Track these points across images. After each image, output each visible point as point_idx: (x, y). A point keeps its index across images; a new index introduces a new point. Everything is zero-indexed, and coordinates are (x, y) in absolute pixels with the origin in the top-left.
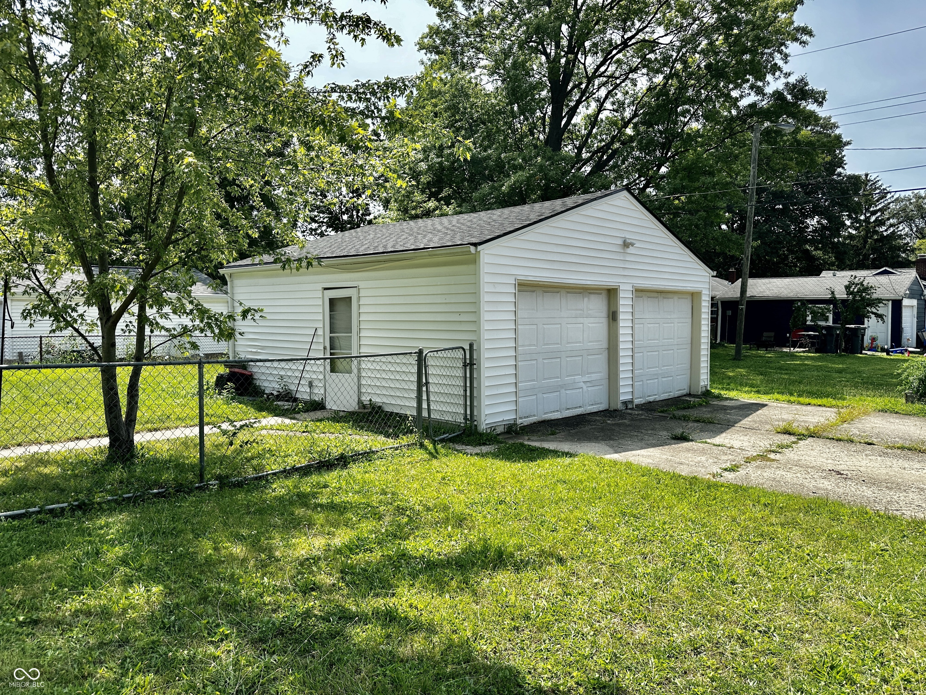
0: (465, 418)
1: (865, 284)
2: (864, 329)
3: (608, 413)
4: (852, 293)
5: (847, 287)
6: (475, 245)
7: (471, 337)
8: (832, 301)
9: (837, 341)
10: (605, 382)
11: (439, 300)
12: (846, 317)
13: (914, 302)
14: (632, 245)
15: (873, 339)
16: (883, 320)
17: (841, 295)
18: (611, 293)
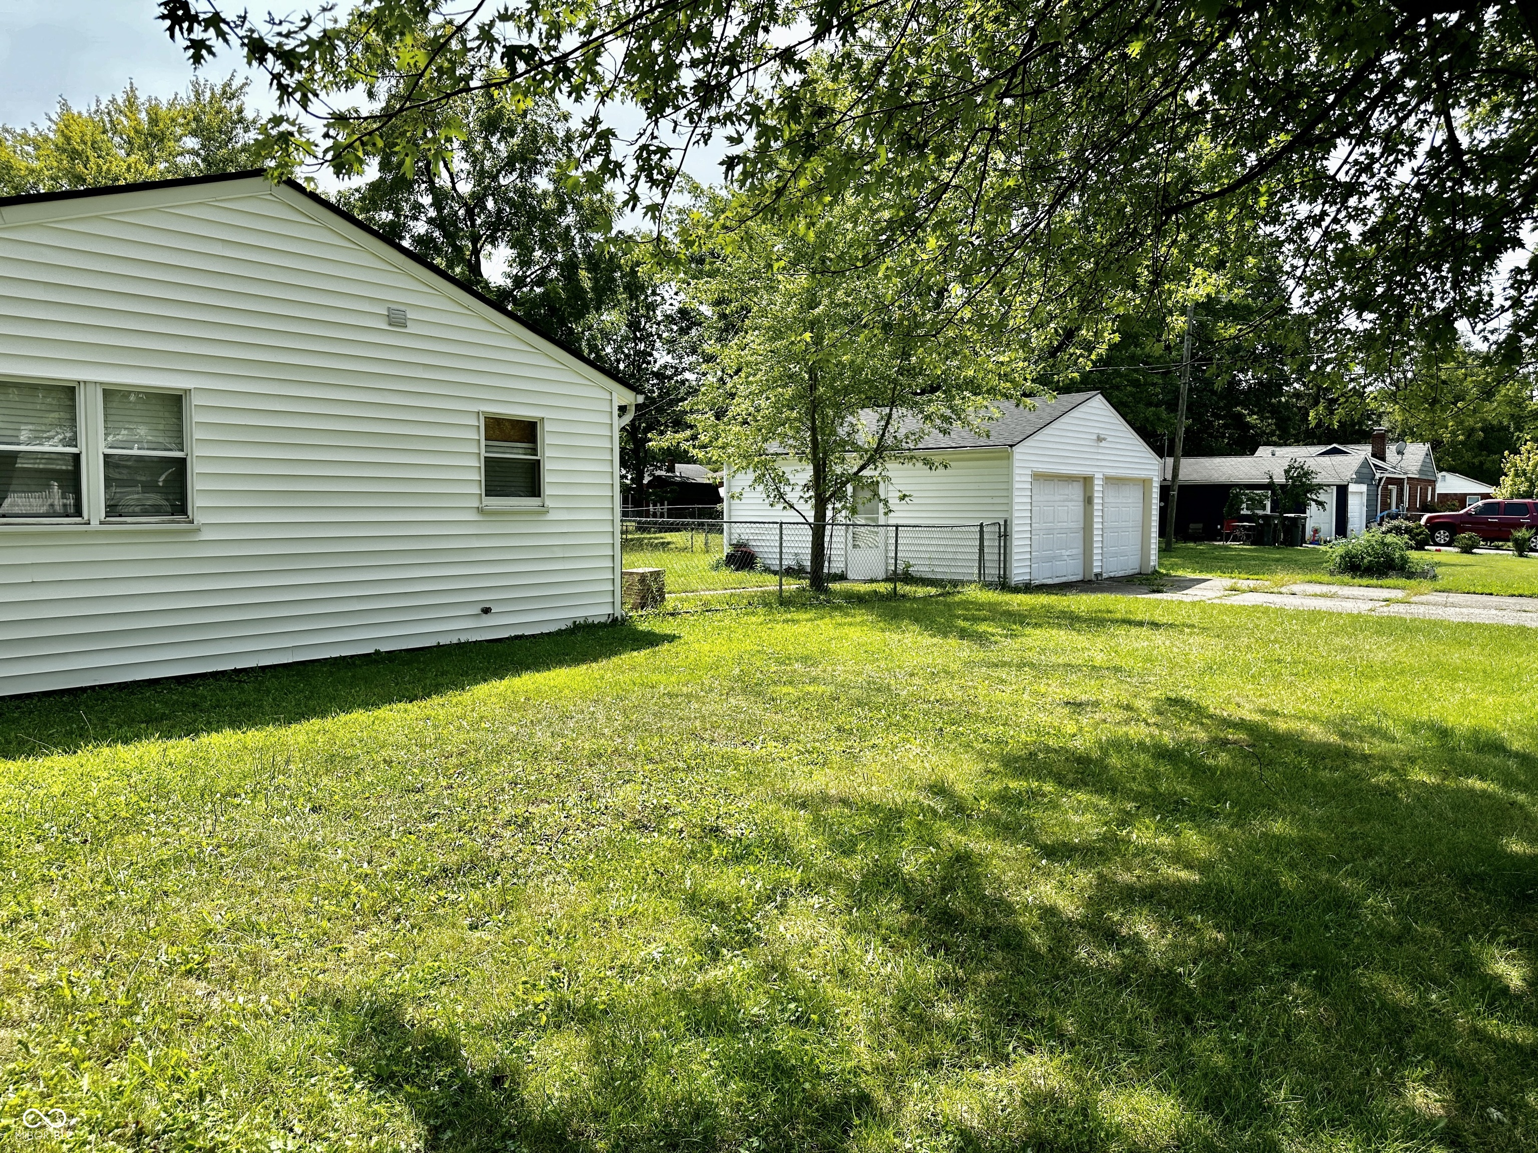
0: (999, 577)
1: (1305, 467)
2: (1305, 518)
3: (1082, 581)
4: (1291, 478)
5: (1287, 472)
6: (1011, 446)
7: (1005, 515)
8: (1270, 486)
9: (1275, 531)
10: (1081, 556)
11: (972, 486)
12: (1285, 505)
13: (1364, 488)
14: (1104, 439)
15: (1316, 531)
16: (1324, 508)
17: (1280, 479)
18: (1087, 481)
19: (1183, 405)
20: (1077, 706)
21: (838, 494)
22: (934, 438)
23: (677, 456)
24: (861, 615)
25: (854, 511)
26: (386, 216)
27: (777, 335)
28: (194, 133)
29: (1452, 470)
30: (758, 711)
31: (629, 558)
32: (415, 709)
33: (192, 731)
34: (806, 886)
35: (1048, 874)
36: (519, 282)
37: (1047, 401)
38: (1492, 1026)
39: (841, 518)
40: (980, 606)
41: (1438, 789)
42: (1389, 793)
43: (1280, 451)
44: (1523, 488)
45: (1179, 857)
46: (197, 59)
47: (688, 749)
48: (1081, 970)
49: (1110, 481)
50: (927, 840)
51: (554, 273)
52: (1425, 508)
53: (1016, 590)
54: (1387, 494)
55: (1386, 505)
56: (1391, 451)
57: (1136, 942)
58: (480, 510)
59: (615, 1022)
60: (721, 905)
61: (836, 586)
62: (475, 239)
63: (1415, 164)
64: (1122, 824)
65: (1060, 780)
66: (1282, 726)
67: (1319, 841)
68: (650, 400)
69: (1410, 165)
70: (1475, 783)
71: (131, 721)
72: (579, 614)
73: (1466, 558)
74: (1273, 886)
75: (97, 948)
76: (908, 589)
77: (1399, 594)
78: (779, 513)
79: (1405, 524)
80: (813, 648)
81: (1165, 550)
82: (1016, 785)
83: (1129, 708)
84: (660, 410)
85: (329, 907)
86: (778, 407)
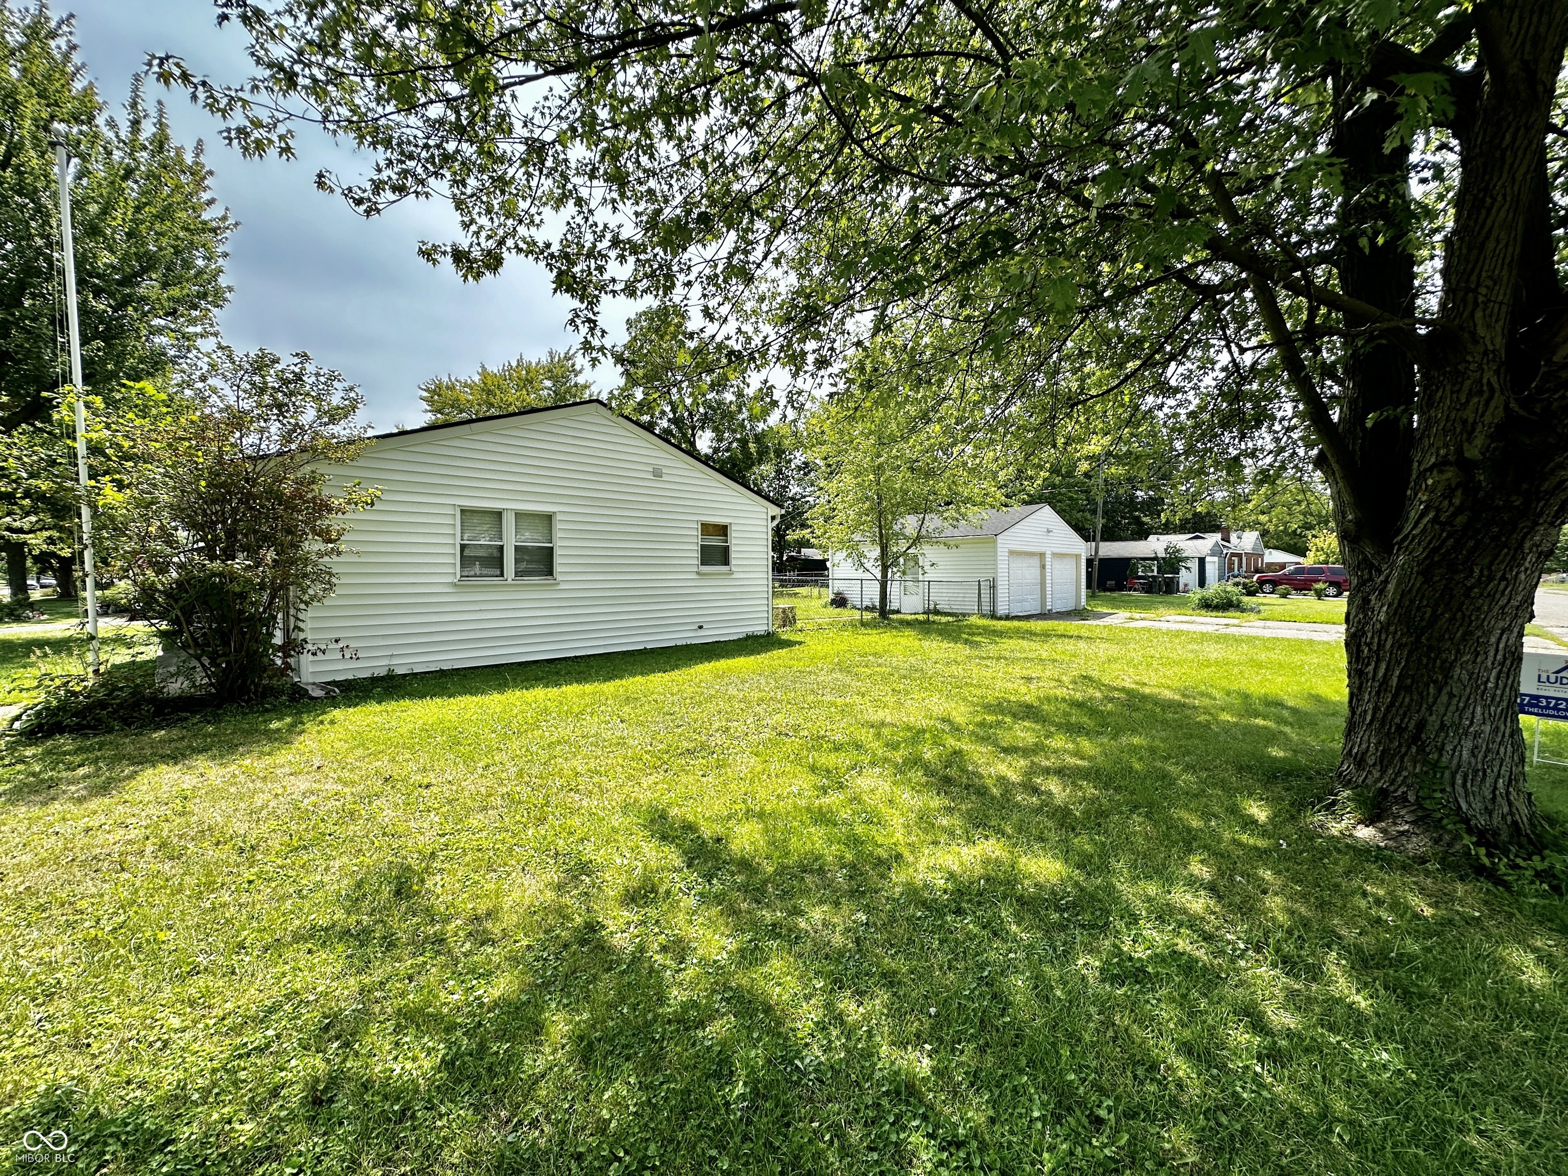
0: (990, 612)
1: (1178, 547)
2: (1178, 577)
3: (1040, 614)
4: (1169, 554)
5: (1166, 550)
6: (996, 535)
7: (993, 575)
8: (1156, 558)
9: (1159, 585)
10: (1039, 600)
11: (973, 559)
12: (1165, 570)
13: (1216, 559)
14: (1052, 532)
15: (1185, 585)
16: (1190, 571)
17: (1161, 554)
18: (1042, 555)
19: (1100, 512)
20: (1029, 679)
21: (895, 563)
22: (949, 532)
23: (803, 543)
24: (908, 632)
25: (904, 573)
26: (646, 418)
27: (859, 474)
28: (549, 379)
29: (1276, 548)
30: (848, 680)
31: (776, 601)
32: (667, 676)
33: (558, 684)
34: (873, 764)
35: (1003, 761)
36: (716, 450)
37: (1017, 509)
38: (1244, 838)
39: (897, 576)
40: (978, 627)
41: (1236, 725)
42: (1207, 725)
43: (1162, 537)
44: (1322, 558)
45: (1077, 754)
46: (594, 366)
47: (811, 698)
48: (1017, 805)
49: (1054, 555)
50: (937, 742)
51: (735, 445)
52: (1257, 571)
53: (1000, 618)
54: (1231, 563)
55: (1231, 569)
56: (1233, 537)
57: (1050, 794)
58: (698, 573)
59: (775, 819)
60: (828, 771)
61: (894, 617)
62: (693, 428)
63: (1215, 374)
64: (1047, 737)
65: (1014, 716)
66: (1147, 691)
67: (1158, 747)
68: (788, 513)
69: (1212, 375)
70: (1260, 722)
71: (527, 680)
72: (749, 630)
73: (1283, 601)
74: (1131, 769)
75: (527, 779)
76: (937, 618)
77: (1236, 621)
78: (860, 574)
79: (1243, 580)
80: (879, 649)
81: (1091, 597)
82: (990, 718)
83: (1059, 681)
84: (793, 518)
85: (634, 764)
86: (860, 514)
